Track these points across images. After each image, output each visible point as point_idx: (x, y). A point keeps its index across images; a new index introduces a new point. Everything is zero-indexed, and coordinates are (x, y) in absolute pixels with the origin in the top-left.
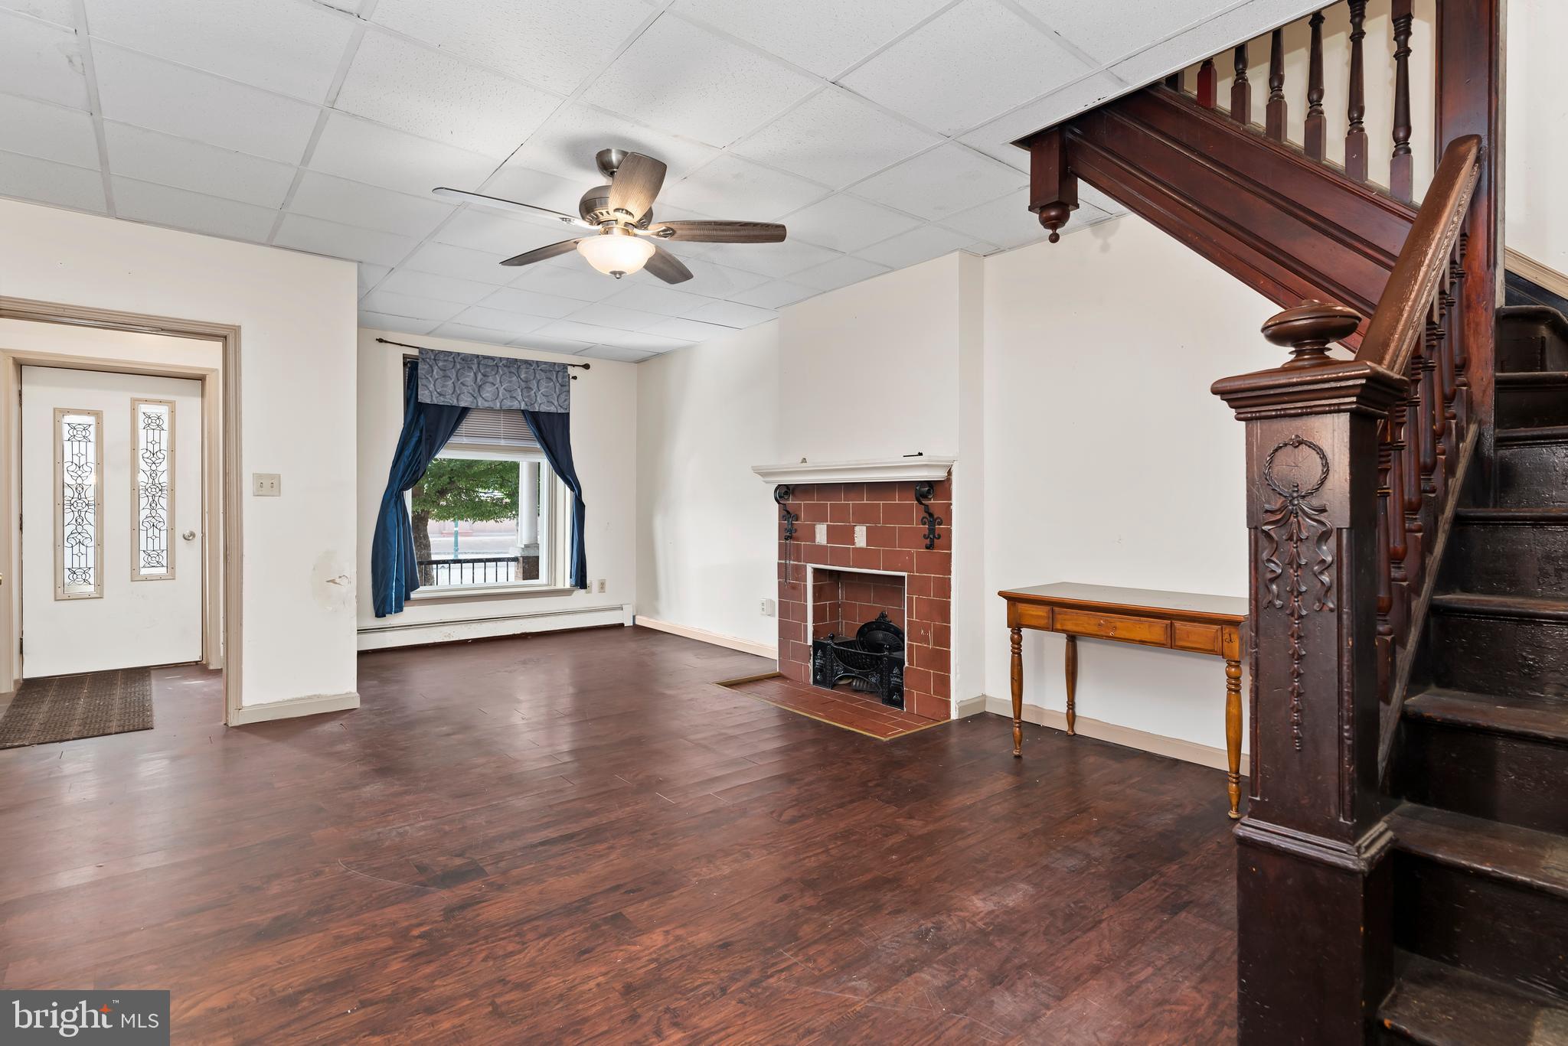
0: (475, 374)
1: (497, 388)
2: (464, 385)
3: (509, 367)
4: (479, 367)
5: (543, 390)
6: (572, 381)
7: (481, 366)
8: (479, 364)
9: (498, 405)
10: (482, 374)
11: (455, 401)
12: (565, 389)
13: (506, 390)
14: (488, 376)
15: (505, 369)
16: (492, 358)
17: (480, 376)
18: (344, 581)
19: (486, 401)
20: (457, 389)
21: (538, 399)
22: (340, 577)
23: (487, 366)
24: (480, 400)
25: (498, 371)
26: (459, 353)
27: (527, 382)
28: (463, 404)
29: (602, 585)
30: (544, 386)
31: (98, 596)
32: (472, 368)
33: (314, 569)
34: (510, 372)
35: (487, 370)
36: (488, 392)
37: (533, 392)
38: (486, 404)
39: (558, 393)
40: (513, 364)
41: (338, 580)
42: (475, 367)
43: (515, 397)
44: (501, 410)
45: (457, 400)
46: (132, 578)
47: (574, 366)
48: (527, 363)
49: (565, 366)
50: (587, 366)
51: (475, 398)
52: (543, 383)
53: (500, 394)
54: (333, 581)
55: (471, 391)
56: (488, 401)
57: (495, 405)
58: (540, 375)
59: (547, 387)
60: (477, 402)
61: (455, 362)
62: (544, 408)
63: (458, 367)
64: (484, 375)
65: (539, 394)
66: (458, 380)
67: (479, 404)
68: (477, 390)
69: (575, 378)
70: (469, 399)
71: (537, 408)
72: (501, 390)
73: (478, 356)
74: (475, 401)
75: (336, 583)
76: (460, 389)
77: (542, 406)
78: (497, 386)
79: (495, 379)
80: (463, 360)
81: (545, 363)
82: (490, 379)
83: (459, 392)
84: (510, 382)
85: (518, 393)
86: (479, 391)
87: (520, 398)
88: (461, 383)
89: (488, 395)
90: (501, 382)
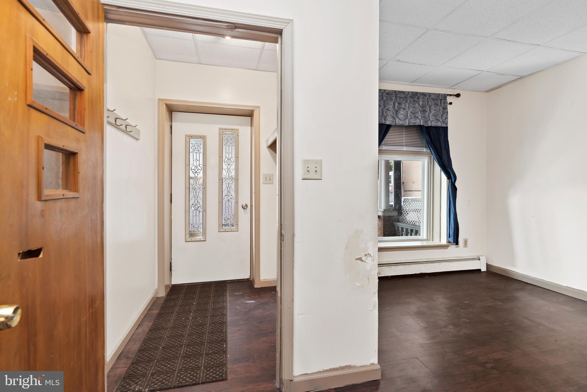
0: (394, 103)
1: (407, 112)
2: (388, 110)
3: (413, 98)
4: (396, 98)
5: (433, 112)
6: (449, 107)
7: (397, 97)
8: (396, 97)
9: (407, 122)
10: (398, 103)
11: (384, 121)
12: (445, 111)
13: (412, 113)
14: (402, 104)
15: (411, 99)
16: (403, 92)
17: (397, 105)
18: (369, 260)
19: (401, 120)
20: (384, 113)
21: (430, 118)
22: (366, 255)
23: (401, 98)
24: (397, 120)
25: (407, 100)
26: (385, 90)
27: (423, 107)
28: (388, 123)
29: (466, 242)
30: (433, 110)
31: (203, 239)
32: (392, 99)
33: (346, 248)
34: (414, 101)
35: (401, 100)
36: (401, 114)
37: (427, 113)
38: (401, 123)
39: (442, 114)
40: (415, 96)
41: (364, 258)
42: (394, 98)
43: (417, 117)
44: (409, 126)
45: (385, 120)
46: (219, 230)
47: (450, 95)
48: (424, 94)
49: (445, 96)
50: (458, 95)
51: (394, 118)
52: (433, 107)
53: (409, 116)
54: (360, 259)
55: (392, 114)
56: (402, 120)
57: (406, 123)
58: (431, 102)
59: (435, 110)
60: (396, 121)
61: (383, 96)
62: (434, 124)
63: (385, 99)
64: (399, 104)
65: (431, 115)
66: (385, 107)
67: (397, 123)
68: (395, 113)
69: (451, 103)
70: (391, 120)
71: (430, 124)
72: (409, 113)
73: (396, 91)
74: (394, 120)
75: (362, 261)
76: (386, 113)
77: (432, 123)
78: (406, 110)
79: (405, 106)
80: (387, 94)
81: (434, 94)
82: (403, 106)
83: (385, 115)
84: (414, 107)
85: (419, 115)
86: (396, 114)
87: (420, 117)
88: (387, 109)
89: (402, 116)
90: (409, 108)
